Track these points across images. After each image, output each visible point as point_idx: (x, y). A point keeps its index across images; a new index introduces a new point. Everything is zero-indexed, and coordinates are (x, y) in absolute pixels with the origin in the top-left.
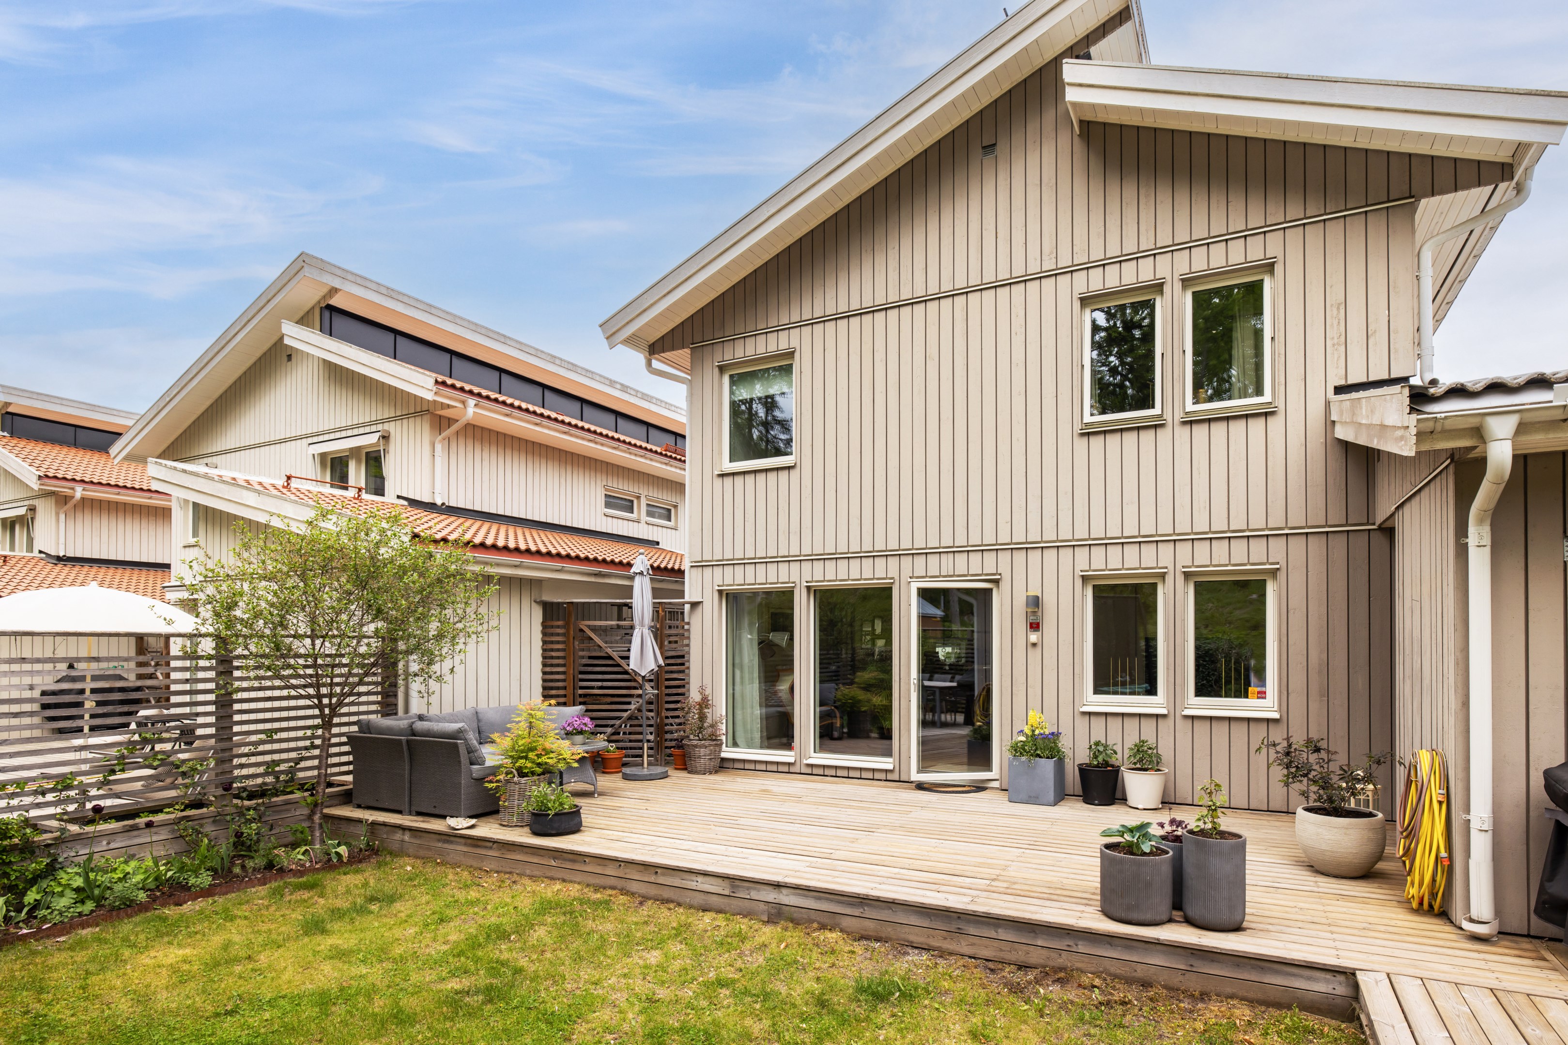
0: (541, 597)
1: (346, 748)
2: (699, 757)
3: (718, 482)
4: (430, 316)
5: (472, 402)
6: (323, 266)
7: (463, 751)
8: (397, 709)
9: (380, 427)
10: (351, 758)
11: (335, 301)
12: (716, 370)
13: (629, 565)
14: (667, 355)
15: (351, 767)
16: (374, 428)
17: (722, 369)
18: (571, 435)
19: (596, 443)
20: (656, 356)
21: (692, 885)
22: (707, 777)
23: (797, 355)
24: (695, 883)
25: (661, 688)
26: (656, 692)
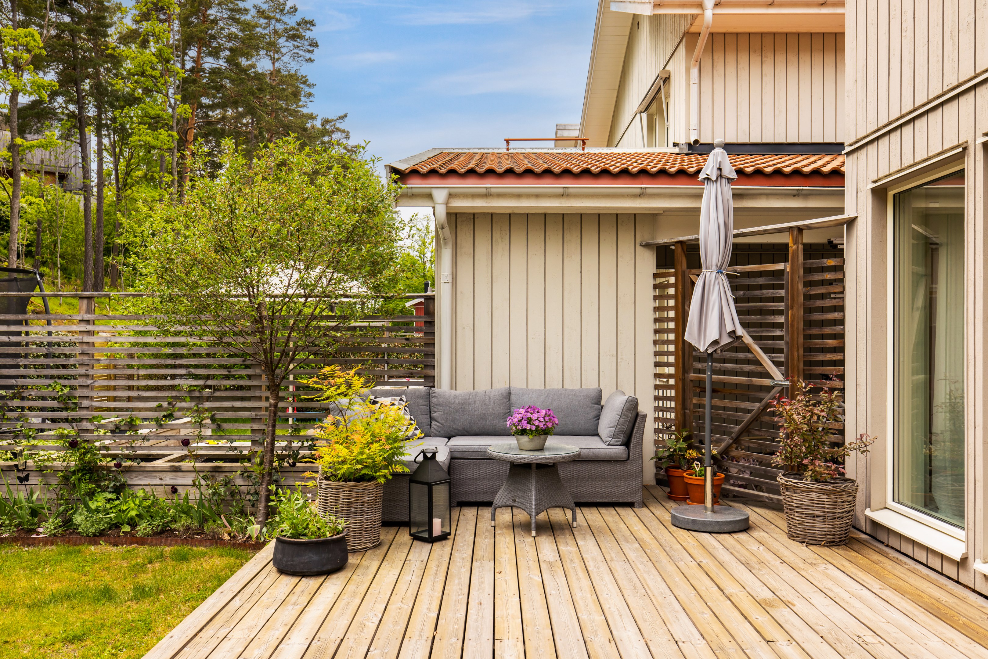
0: (653, 238)
5: (708, 1)
8: (434, 382)
25: (792, 377)
26: (787, 383)
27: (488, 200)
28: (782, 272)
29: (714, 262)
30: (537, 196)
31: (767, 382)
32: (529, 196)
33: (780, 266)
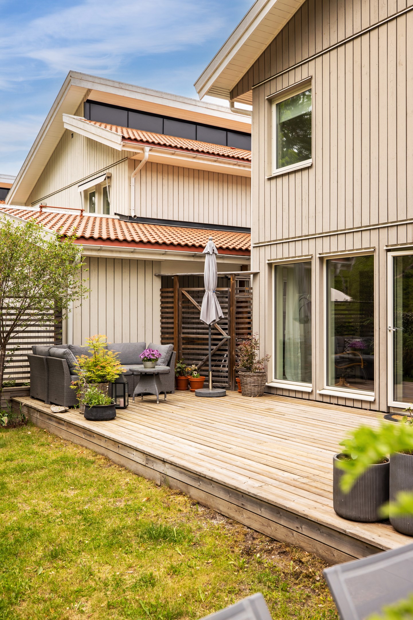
0: (160, 272)
1: (27, 363)
2: (246, 384)
3: (268, 183)
4: (146, 96)
5: (147, 148)
6: (82, 76)
7: (65, 366)
8: (62, 341)
9: (105, 172)
10: (29, 369)
11: (91, 97)
12: (266, 102)
13: (201, 247)
14: (241, 96)
15: (29, 375)
16: (102, 173)
17: (270, 101)
18: (220, 162)
19: (239, 166)
20: (235, 99)
21: (131, 456)
22: (252, 398)
23: (313, 81)
24: (132, 456)
25: (232, 334)
26: (229, 337)
27: (98, 252)
28: (227, 291)
29: (212, 288)
30: (120, 252)
31: (220, 337)
32: (117, 251)
33: (226, 289)
